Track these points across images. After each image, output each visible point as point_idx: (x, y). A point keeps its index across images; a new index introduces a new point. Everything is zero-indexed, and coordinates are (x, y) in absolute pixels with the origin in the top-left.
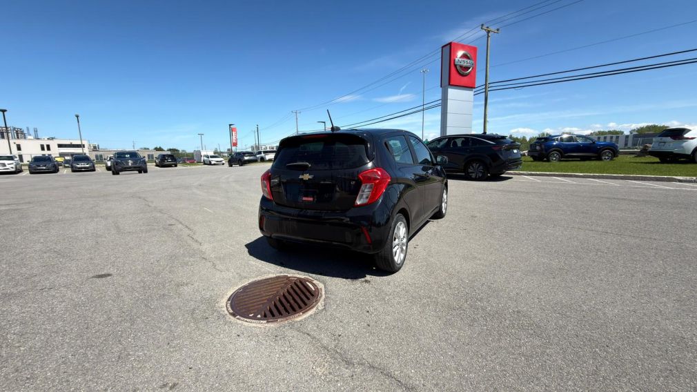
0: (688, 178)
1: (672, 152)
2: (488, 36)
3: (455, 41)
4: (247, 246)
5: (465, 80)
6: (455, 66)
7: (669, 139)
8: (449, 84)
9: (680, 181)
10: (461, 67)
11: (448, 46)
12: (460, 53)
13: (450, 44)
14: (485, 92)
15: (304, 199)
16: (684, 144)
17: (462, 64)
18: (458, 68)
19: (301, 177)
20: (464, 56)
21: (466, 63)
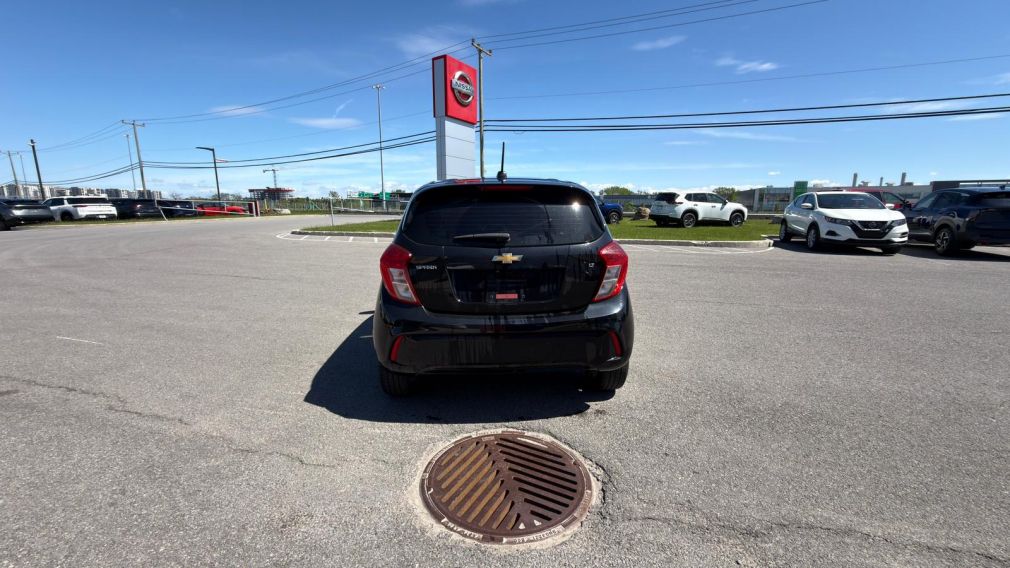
0: (700, 242)
1: (667, 217)
2: (480, 58)
3: (451, 55)
4: (309, 399)
5: (464, 112)
6: (453, 90)
7: (664, 203)
8: (446, 115)
9: (695, 245)
10: (460, 92)
11: (442, 60)
12: (458, 74)
13: (444, 57)
14: (480, 131)
15: (499, 296)
16: (676, 208)
17: (461, 88)
18: (457, 94)
19: (497, 258)
20: (462, 78)
21: (465, 88)
